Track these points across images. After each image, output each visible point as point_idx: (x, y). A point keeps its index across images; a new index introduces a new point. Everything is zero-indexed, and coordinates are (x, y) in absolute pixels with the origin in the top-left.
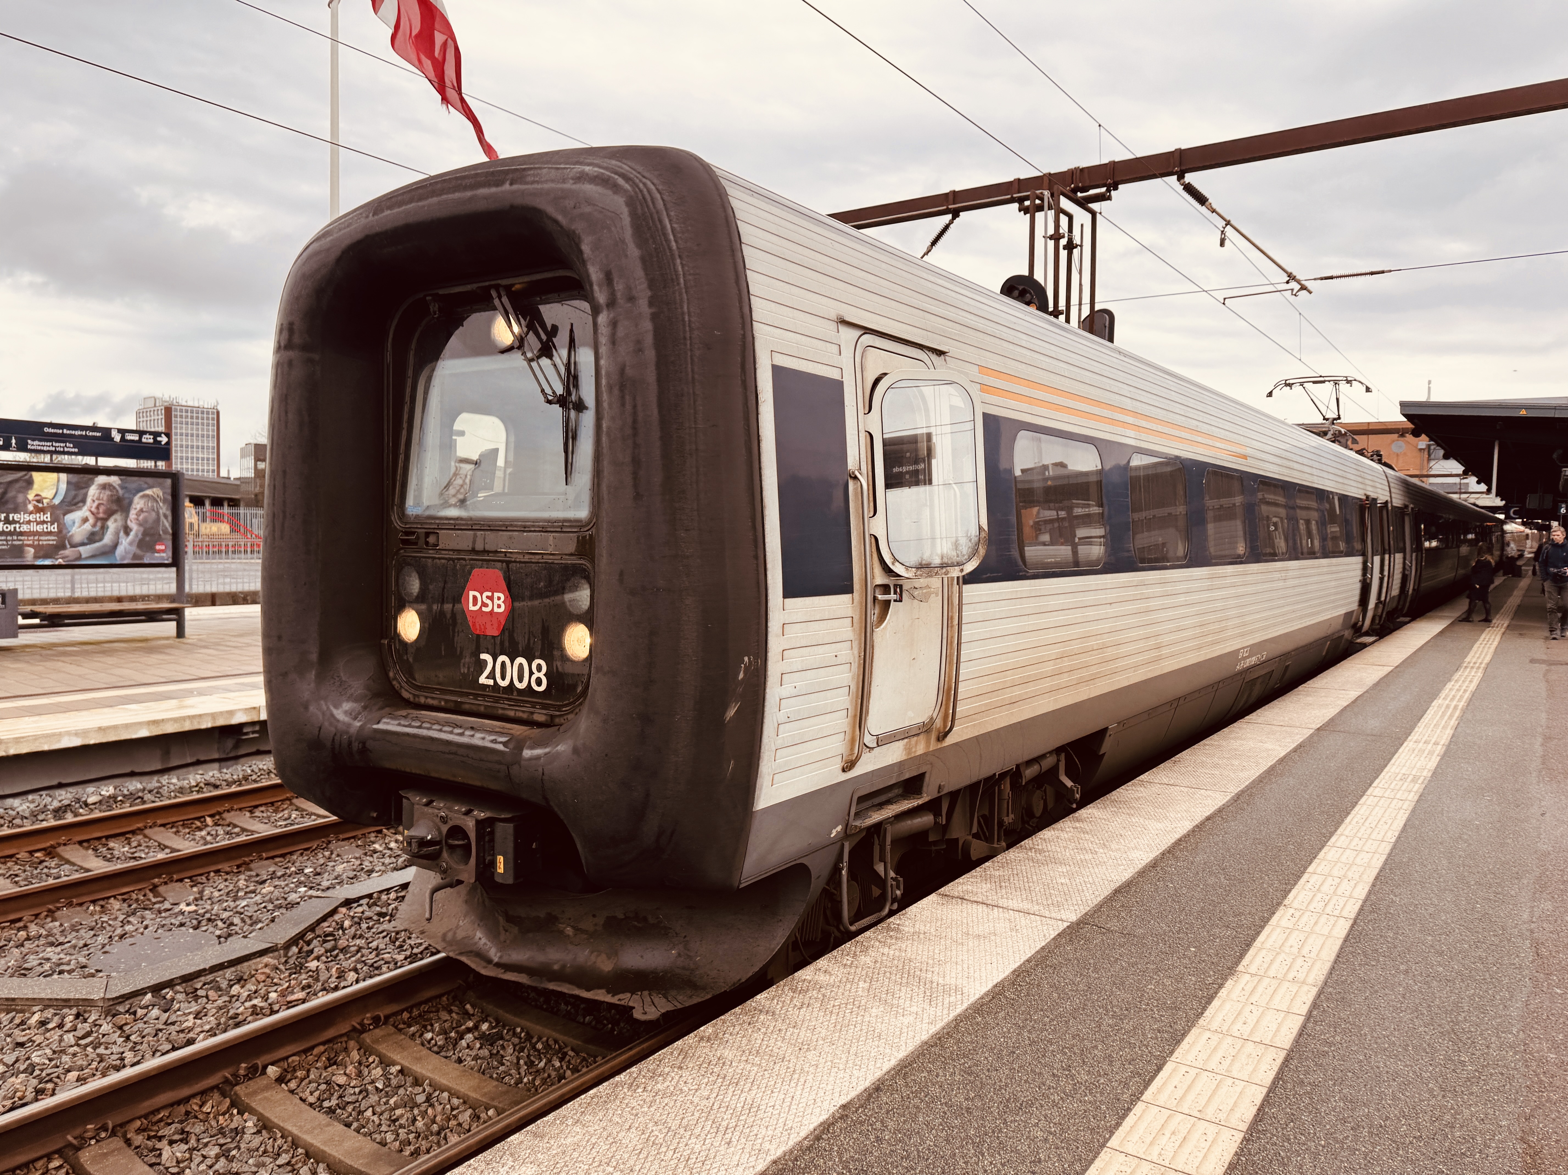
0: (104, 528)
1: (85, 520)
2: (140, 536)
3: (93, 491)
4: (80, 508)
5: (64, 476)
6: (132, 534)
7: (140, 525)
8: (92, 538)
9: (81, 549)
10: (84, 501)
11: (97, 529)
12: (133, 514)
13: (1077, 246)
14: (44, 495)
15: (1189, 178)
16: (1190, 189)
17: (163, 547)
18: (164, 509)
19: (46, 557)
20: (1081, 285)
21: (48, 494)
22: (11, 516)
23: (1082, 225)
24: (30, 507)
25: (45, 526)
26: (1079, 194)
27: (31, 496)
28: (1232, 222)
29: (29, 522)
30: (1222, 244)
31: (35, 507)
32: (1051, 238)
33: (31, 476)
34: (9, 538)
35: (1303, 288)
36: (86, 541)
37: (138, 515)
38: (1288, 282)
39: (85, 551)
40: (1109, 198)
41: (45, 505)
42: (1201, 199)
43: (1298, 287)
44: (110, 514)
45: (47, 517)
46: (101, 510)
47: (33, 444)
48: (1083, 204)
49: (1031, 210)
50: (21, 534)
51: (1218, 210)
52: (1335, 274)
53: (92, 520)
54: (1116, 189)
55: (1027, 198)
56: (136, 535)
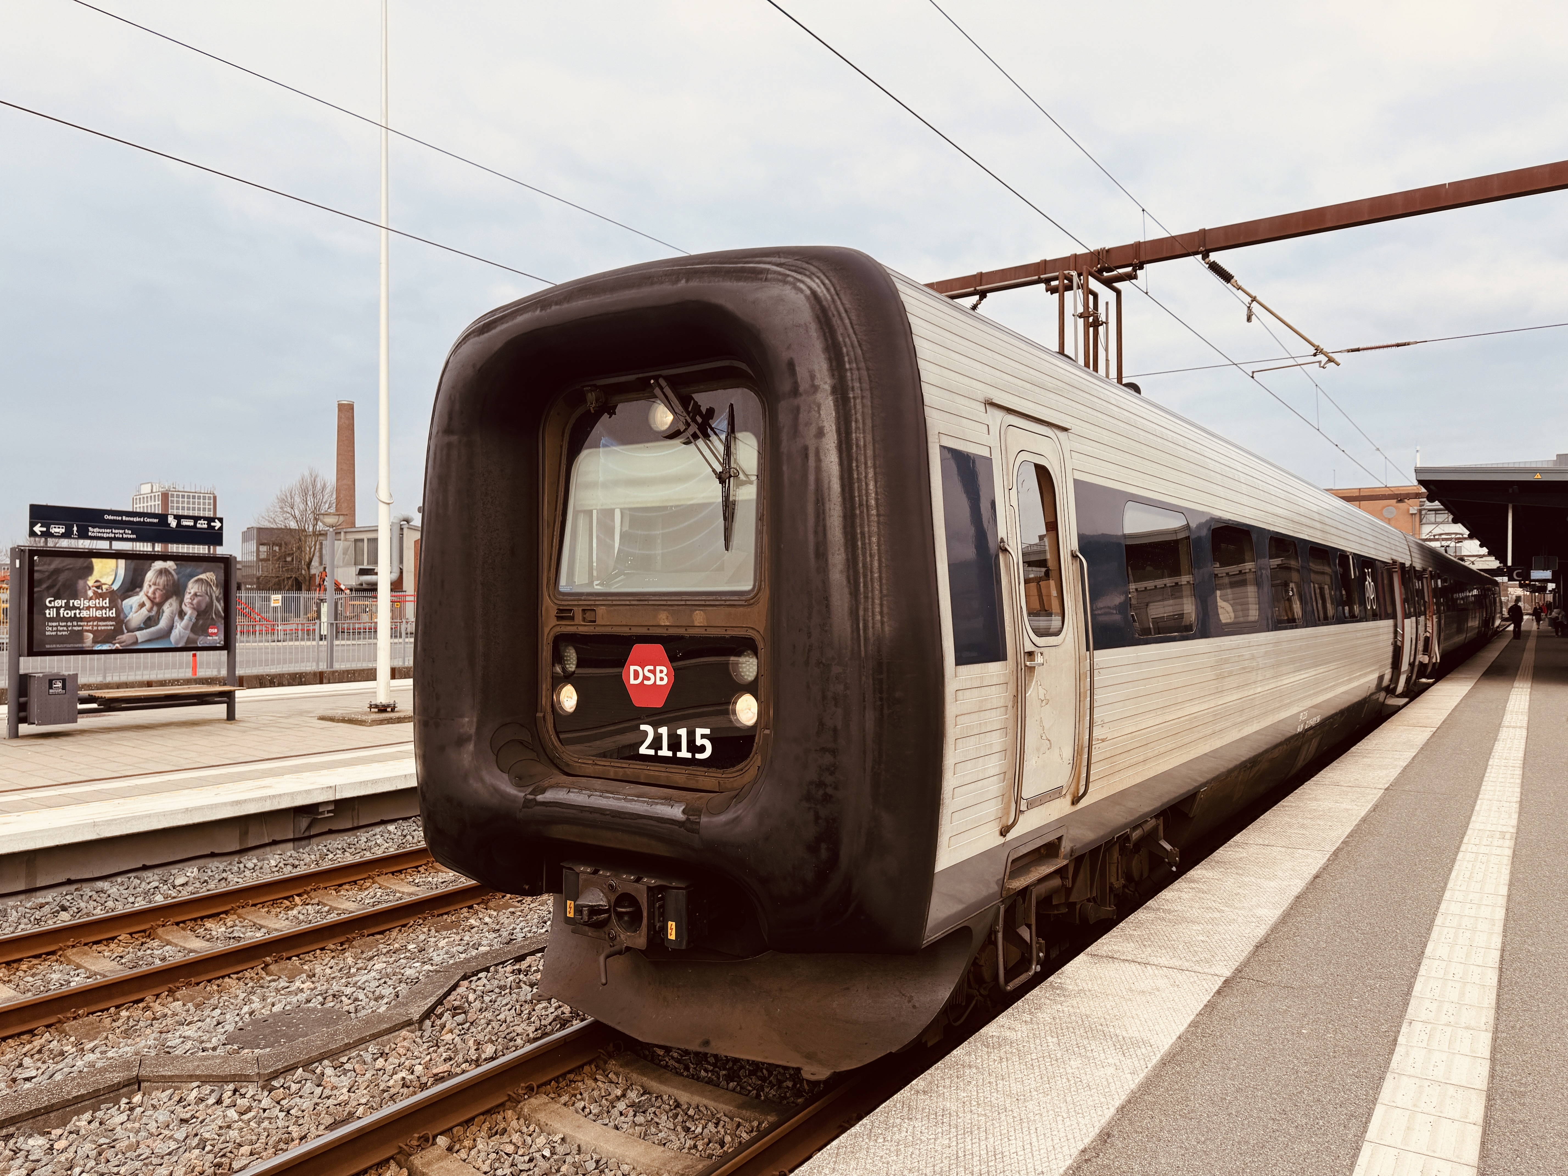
0: (159, 613)
1: (142, 605)
2: (194, 620)
3: (150, 576)
4: (137, 594)
5: (122, 563)
6: (186, 618)
7: (194, 609)
8: (149, 622)
9: (138, 633)
10: (141, 586)
11: (153, 613)
12: (187, 598)
13: (1103, 323)
14: (103, 581)
15: (1214, 257)
16: (1215, 268)
17: (216, 631)
18: (217, 592)
19: (104, 642)
20: (1107, 360)
21: (107, 580)
22: (71, 602)
23: (1107, 303)
24: (90, 593)
25: (104, 611)
26: (1105, 274)
27: (91, 582)
28: (1258, 298)
29: (88, 608)
30: (1249, 319)
31: (95, 593)
32: (1081, 316)
33: (91, 563)
34: (69, 624)
35: (1330, 360)
36: (142, 625)
37: (192, 599)
38: (1315, 355)
39: (141, 635)
40: (1135, 277)
41: (104, 590)
42: (1226, 277)
43: (1324, 359)
44: (166, 598)
45: (106, 603)
46: (157, 595)
47: (93, 531)
48: (1108, 283)
49: (1061, 289)
50: (81, 619)
51: (1243, 287)
52: (1361, 347)
53: (148, 604)
54: (1141, 268)
55: (1055, 278)
56: (190, 619)
